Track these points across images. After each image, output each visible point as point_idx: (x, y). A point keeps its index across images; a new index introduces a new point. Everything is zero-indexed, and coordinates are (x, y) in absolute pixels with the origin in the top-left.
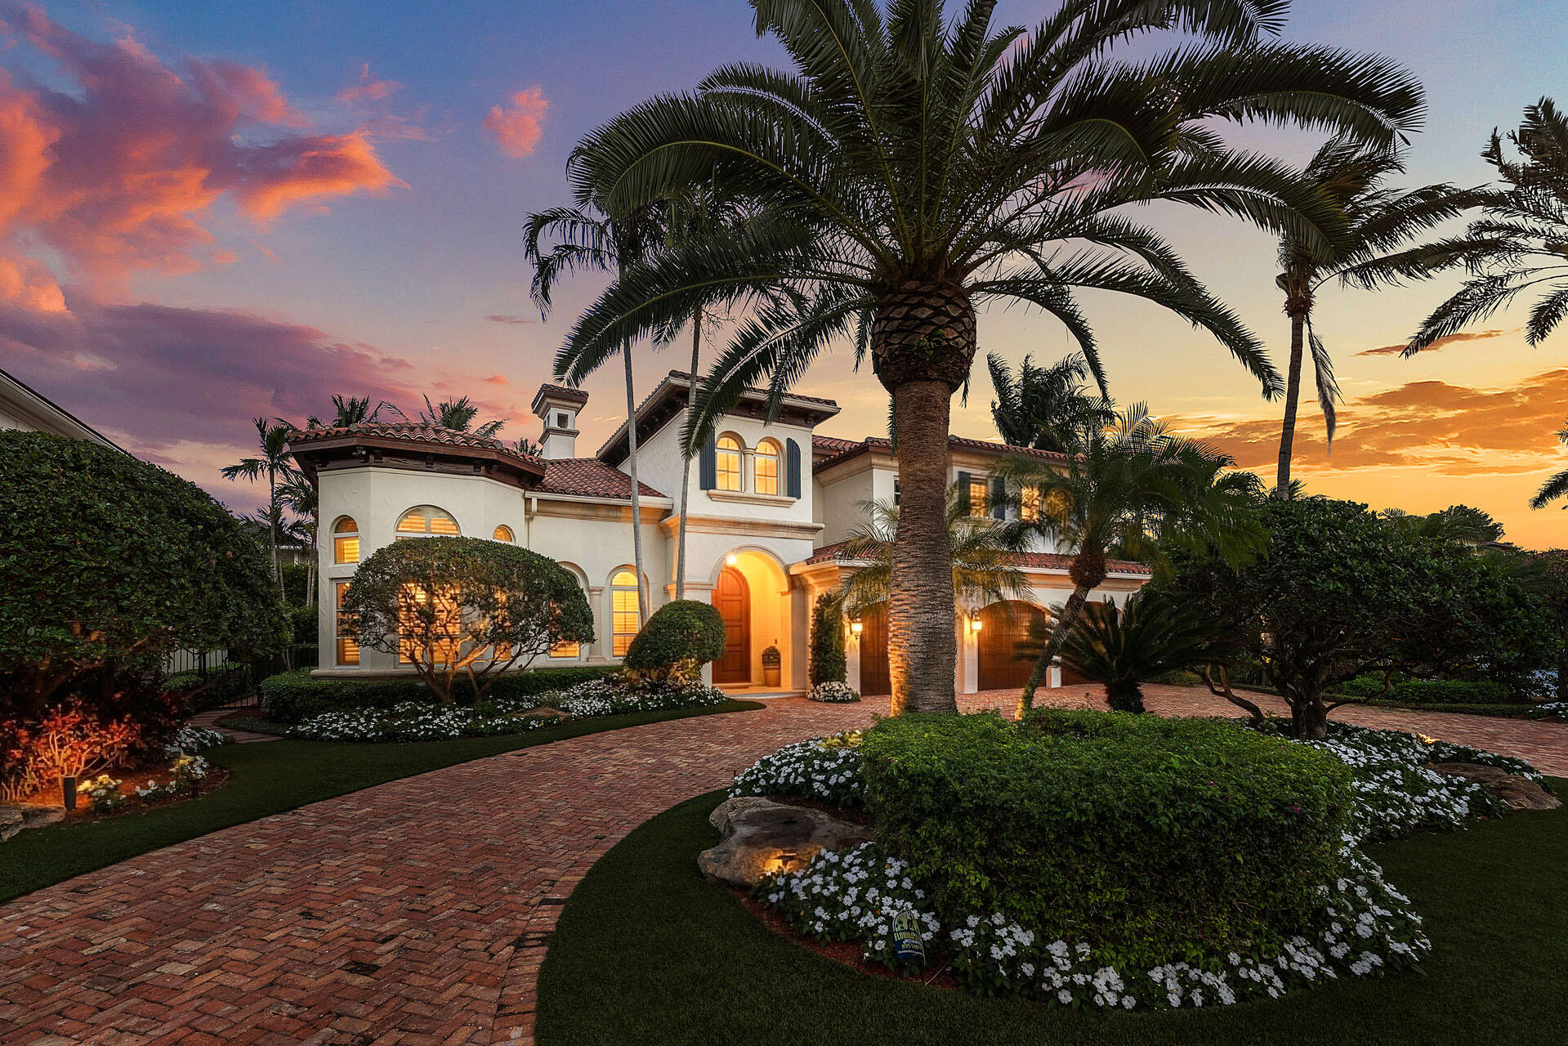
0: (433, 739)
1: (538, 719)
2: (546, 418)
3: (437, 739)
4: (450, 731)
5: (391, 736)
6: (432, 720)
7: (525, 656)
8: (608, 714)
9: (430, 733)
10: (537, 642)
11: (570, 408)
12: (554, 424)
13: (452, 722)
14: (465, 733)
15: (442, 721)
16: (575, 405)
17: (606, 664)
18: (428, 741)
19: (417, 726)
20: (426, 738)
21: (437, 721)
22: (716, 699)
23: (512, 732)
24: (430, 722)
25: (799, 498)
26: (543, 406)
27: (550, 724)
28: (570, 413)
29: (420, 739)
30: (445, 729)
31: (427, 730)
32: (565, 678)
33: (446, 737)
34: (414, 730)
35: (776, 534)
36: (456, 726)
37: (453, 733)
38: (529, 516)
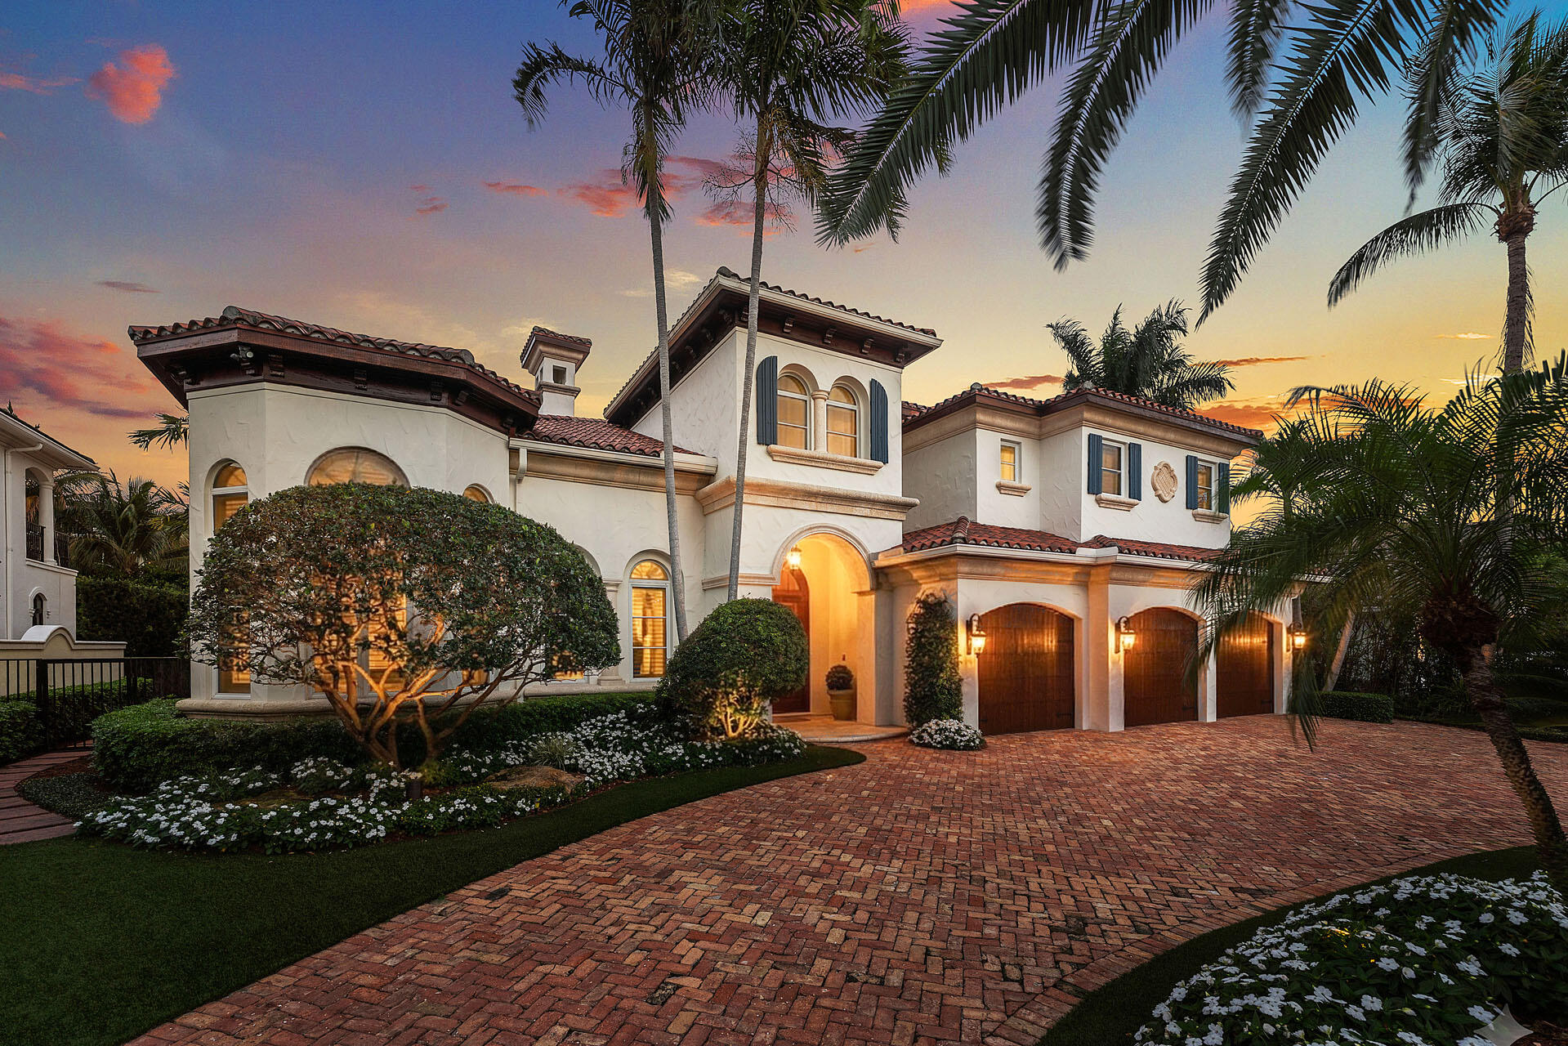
0: (333, 846)
1: (530, 794)
2: (539, 372)
3: (343, 846)
4: (369, 829)
5: (254, 840)
6: (336, 807)
7: (511, 682)
8: (640, 775)
9: (329, 836)
10: (528, 662)
11: (569, 359)
12: (548, 378)
13: (373, 811)
14: (397, 829)
15: (353, 810)
16: (575, 355)
17: (625, 688)
18: (325, 849)
19: (302, 822)
20: (320, 846)
21: (344, 811)
22: (796, 747)
23: (483, 824)
24: (331, 812)
25: (886, 462)
26: (535, 357)
27: (550, 802)
28: (570, 367)
29: (309, 848)
30: (356, 826)
31: (322, 830)
32: (569, 710)
33: (360, 842)
34: (299, 831)
35: (857, 511)
36: (379, 817)
37: (373, 833)
38: (517, 476)
